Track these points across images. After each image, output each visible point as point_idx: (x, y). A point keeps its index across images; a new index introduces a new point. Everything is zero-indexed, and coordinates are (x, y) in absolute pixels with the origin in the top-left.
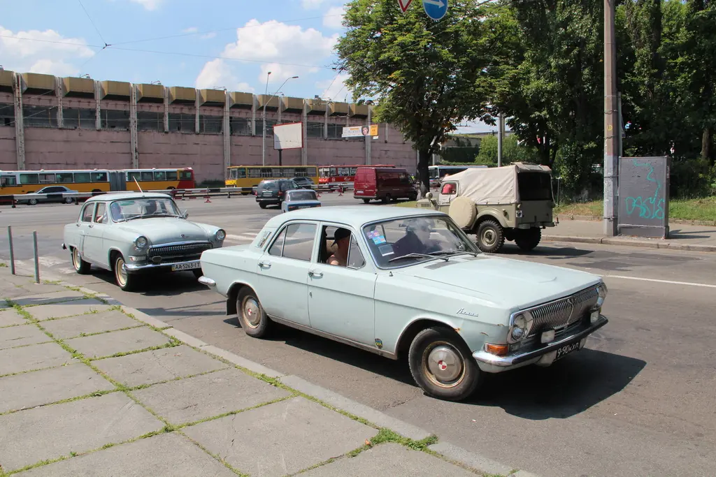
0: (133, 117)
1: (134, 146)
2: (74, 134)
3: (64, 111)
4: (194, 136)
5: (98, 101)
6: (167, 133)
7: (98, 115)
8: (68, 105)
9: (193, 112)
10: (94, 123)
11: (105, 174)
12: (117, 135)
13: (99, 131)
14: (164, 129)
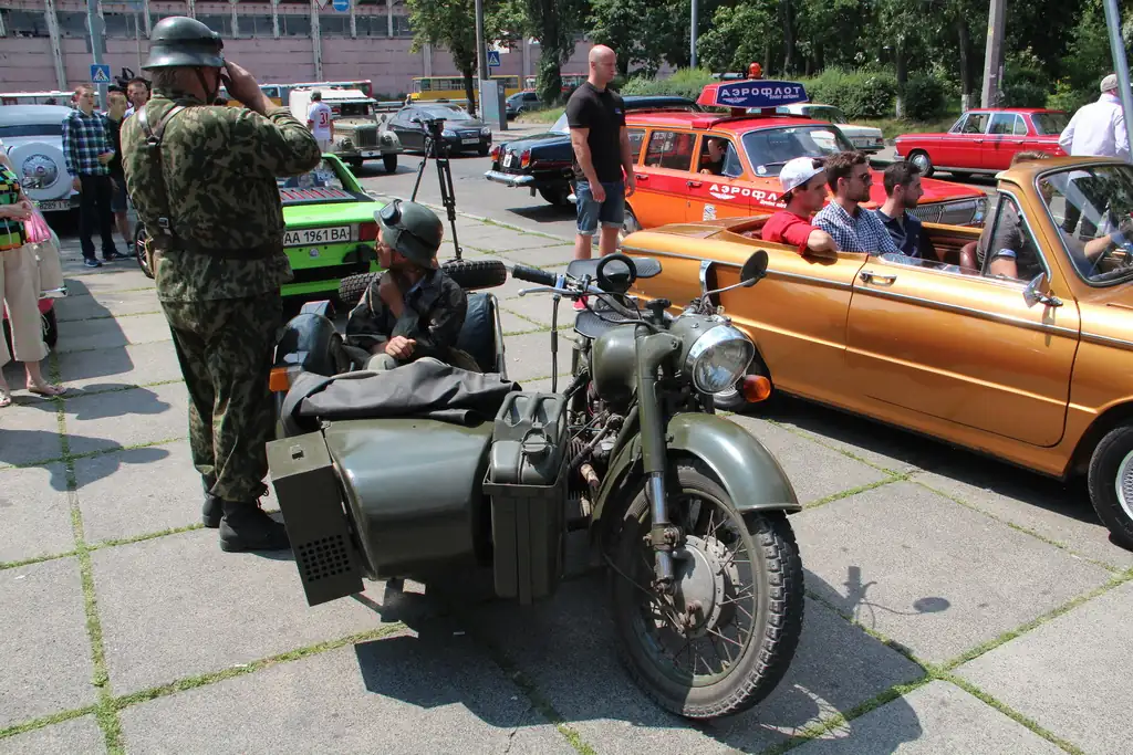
0: (315, 21)
1: (317, 55)
2: (250, 46)
3: (238, 18)
4: (387, 41)
5: (275, 6)
6: (354, 38)
7: (275, 21)
8: (242, 12)
9: (383, 13)
10: (272, 32)
11: (275, 89)
12: (298, 43)
13: (278, 39)
14: (351, 35)
